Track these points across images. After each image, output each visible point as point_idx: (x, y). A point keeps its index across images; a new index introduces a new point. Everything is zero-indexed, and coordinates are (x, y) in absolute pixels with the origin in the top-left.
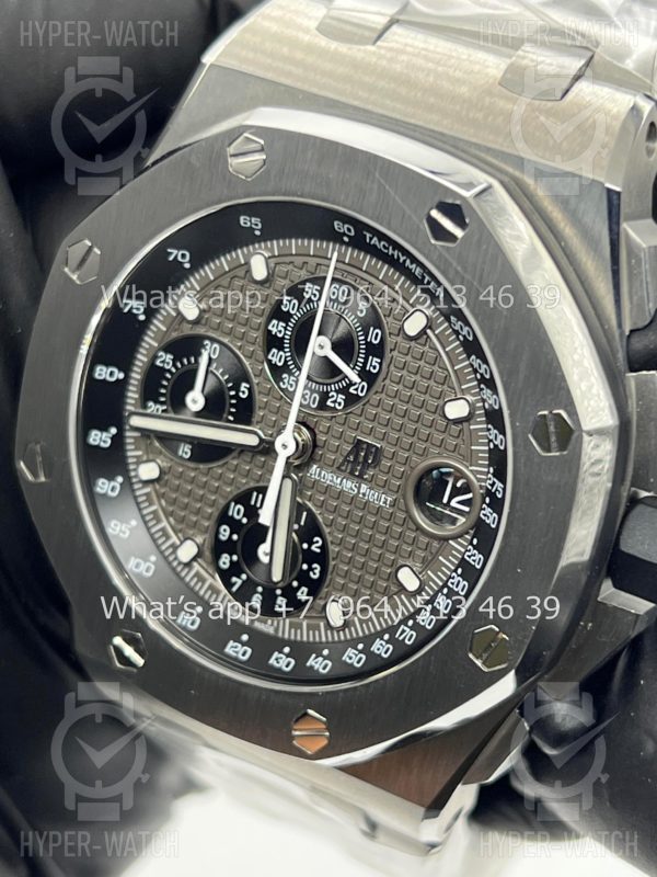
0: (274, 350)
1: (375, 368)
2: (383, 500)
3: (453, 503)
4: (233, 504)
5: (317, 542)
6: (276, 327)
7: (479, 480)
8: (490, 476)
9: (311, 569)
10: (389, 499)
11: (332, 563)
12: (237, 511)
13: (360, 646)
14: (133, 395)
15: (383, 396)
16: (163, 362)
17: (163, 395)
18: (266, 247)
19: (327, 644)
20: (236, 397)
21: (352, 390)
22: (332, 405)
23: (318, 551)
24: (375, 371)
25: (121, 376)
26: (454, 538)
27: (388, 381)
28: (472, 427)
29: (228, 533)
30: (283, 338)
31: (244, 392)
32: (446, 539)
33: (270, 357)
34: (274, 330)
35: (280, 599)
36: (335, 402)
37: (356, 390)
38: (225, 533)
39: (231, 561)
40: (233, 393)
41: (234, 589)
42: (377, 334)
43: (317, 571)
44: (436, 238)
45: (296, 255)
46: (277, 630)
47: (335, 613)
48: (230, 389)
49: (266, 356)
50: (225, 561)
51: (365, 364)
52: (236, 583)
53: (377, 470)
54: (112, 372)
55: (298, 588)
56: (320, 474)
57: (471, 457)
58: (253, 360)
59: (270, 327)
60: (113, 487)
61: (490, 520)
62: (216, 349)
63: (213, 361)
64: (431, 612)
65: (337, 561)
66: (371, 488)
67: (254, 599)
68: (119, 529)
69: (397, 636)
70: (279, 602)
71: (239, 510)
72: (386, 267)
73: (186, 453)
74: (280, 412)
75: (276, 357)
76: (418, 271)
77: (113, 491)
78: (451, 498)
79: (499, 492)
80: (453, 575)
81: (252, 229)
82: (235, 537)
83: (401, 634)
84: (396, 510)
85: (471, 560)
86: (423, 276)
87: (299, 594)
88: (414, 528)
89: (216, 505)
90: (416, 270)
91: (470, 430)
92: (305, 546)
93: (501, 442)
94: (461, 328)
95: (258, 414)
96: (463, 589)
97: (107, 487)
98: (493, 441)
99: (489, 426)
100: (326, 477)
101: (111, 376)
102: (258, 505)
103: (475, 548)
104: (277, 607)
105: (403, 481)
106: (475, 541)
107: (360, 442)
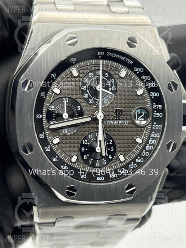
0: (85, 94)
1: (114, 89)
4: (84, 140)
5: (111, 141)
7: (149, 108)
8: (154, 105)
9: (111, 149)
10: (128, 122)
11: (116, 145)
12: (85, 142)
14: (45, 121)
15: (118, 96)
16: (51, 109)
17: (54, 118)
18: (75, 67)
19: (123, 167)
20: (77, 110)
22: (105, 103)
23: (112, 143)
24: (115, 90)
25: (41, 116)
26: (147, 125)
27: (119, 92)
28: (144, 95)
29: (84, 149)
30: (86, 90)
31: (79, 109)
32: (145, 127)
33: (84, 96)
34: (83, 89)
35: (104, 161)
37: (111, 96)
38: (83, 149)
39: (87, 157)
40: (75, 110)
41: (90, 164)
42: (113, 80)
43: (113, 149)
44: (130, 48)
45: (84, 66)
47: (122, 158)
49: (83, 96)
50: (85, 157)
51: (111, 89)
52: (90, 162)
53: (122, 116)
54: (40, 116)
55: (109, 156)
56: (107, 123)
57: (146, 103)
58: (79, 99)
59: (82, 88)
60: (49, 149)
61: (159, 115)
62: (67, 99)
63: (67, 103)
64: (150, 146)
65: (117, 144)
66: (122, 121)
67: (97, 164)
68: (55, 159)
69: (142, 156)
70: (104, 162)
71: (86, 141)
72: (110, 62)
73: (66, 132)
74: (91, 110)
75: (86, 96)
76: (124, 58)
77: (49, 150)
78: (138, 118)
79: (160, 107)
80: (151, 134)
81: (73, 62)
82: (87, 149)
83: (143, 155)
84: (130, 124)
85: (156, 128)
86: (126, 59)
87: (109, 157)
88: (136, 127)
89: (78, 143)
90: (123, 58)
91: (144, 96)
92: (108, 144)
93: (158, 95)
94: (139, 70)
95: (85, 113)
96: (158, 135)
97: (47, 149)
98: (153, 96)
99: (151, 93)
100: (109, 123)
101: (40, 117)
102: (91, 138)
103: (156, 125)
104: (104, 164)
105: (130, 116)
106: (155, 123)
107: (116, 110)
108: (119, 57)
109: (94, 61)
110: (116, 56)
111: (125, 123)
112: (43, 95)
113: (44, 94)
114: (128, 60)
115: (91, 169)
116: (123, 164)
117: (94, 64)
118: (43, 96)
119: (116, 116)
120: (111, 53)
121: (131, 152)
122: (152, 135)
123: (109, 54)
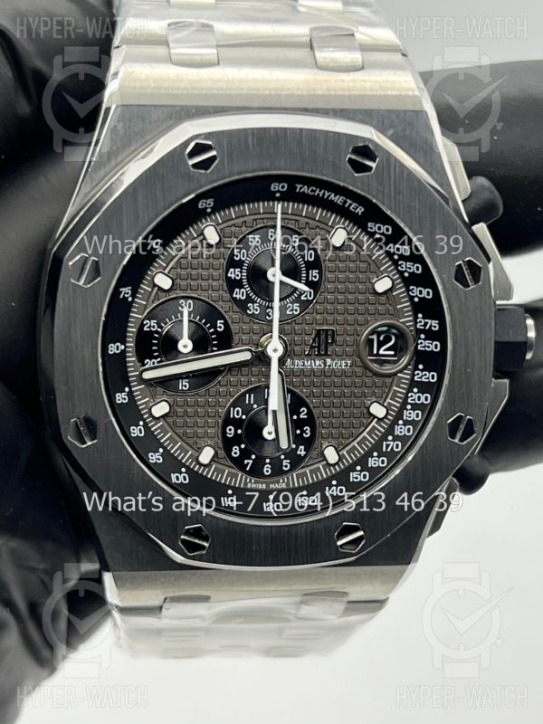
0: (237, 290)
1: (315, 277)
3: (381, 352)
4: (232, 409)
5: (303, 411)
6: (234, 274)
7: (408, 327)
8: (418, 320)
9: (303, 431)
10: (349, 362)
11: (317, 422)
12: (237, 413)
13: (358, 468)
14: (131, 359)
15: (326, 294)
16: (149, 327)
17: (155, 351)
18: (212, 221)
19: (333, 477)
20: (216, 332)
21: (303, 298)
22: (291, 313)
23: (306, 417)
24: (316, 279)
25: (123, 347)
26: (401, 371)
27: (326, 283)
29: (233, 431)
30: (241, 279)
31: (220, 327)
32: (395, 374)
33: (234, 296)
34: (233, 276)
35: (285, 461)
36: (292, 310)
37: (306, 296)
38: (231, 431)
39: (240, 449)
40: (212, 330)
41: (248, 469)
42: (311, 254)
43: (308, 432)
44: (357, 172)
46: (288, 484)
47: (331, 455)
48: (209, 328)
49: (231, 295)
50: (236, 451)
51: (308, 277)
52: (248, 463)
53: (334, 346)
54: (118, 347)
55: (297, 448)
56: (293, 364)
57: (398, 314)
58: (221, 303)
59: (229, 275)
60: (140, 430)
61: (432, 348)
62: (190, 304)
63: (190, 313)
64: (405, 424)
65: (321, 419)
66: (333, 360)
67: (265, 469)
68: (155, 458)
69: (384, 450)
70: (284, 464)
71: (238, 411)
72: (306, 206)
73: (185, 386)
74: (251, 331)
75: (239, 294)
76: (341, 199)
77: (141, 433)
78: (378, 349)
79: (435, 327)
80: (410, 395)
81: (206, 208)
82: (239, 431)
83: (387, 448)
84: (354, 368)
85: (423, 379)
86: (345, 202)
87: (299, 452)
88: (371, 375)
89: (217, 414)
90: (339, 199)
91: (393, 296)
92: (295, 417)
93: (428, 294)
94: (379, 228)
95: (236, 338)
96: (426, 399)
97: (136, 431)
98: (417, 296)
99: (411, 288)
100: (298, 364)
101: (118, 349)
102: (252, 402)
103: (422, 371)
104: (284, 468)
105: (354, 347)
106: (421, 367)
107: (319, 330)
108: (329, 196)
109: (261, 206)
110: (318, 194)
111: (342, 364)
112: (128, 293)
113: (130, 292)
114: (350, 205)
115: (250, 481)
116: (335, 469)
117: (263, 213)
118: (126, 296)
119: (319, 347)
120: (306, 187)
121: (356, 438)
122: (412, 396)
123: (301, 188)
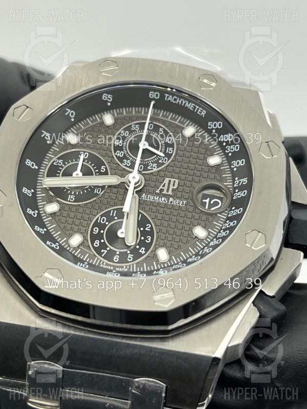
0: (119, 152)
1: (171, 151)
2: (181, 203)
4: (100, 217)
5: (148, 226)
7: (229, 188)
8: (235, 182)
9: (146, 238)
10: (185, 202)
15: (176, 162)
16: (57, 163)
18: (110, 114)
20: (99, 172)
21: (160, 161)
23: (149, 230)
24: (171, 153)
25: (37, 167)
26: (220, 213)
27: (177, 156)
29: (97, 231)
30: (122, 146)
31: (103, 170)
33: (116, 154)
35: (129, 255)
36: (152, 167)
37: (163, 161)
39: (100, 243)
40: (97, 171)
41: (103, 255)
43: (150, 239)
45: (126, 115)
46: (129, 270)
47: (163, 255)
48: (96, 169)
50: (97, 243)
51: (166, 150)
52: (104, 252)
53: (176, 192)
54: (33, 164)
55: (140, 248)
56: (147, 198)
57: (223, 180)
58: (106, 157)
60: (34, 213)
61: (242, 195)
62: (86, 155)
63: (84, 160)
64: (217, 240)
65: (160, 233)
66: (174, 200)
67: (115, 258)
68: (39, 229)
69: (200, 253)
70: (129, 257)
71: (104, 219)
72: (171, 114)
73: (72, 199)
75: (120, 154)
76: (192, 106)
77: (34, 215)
79: (245, 182)
81: (107, 101)
82: (102, 232)
83: (202, 252)
84: (188, 207)
87: (140, 251)
88: (199, 212)
89: (90, 219)
91: (221, 169)
92: (142, 229)
93: (243, 162)
94: (215, 125)
96: (234, 223)
97: (31, 212)
98: (235, 167)
99: (232, 162)
100: (150, 198)
101: (32, 166)
102: (114, 215)
103: (234, 210)
104: (128, 259)
105: (190, 194)
106: (233, 208)
109: (143, 110)
110: (179, 102)
117: (144, 115)
121: (182, 249)
122: (225, 225)
